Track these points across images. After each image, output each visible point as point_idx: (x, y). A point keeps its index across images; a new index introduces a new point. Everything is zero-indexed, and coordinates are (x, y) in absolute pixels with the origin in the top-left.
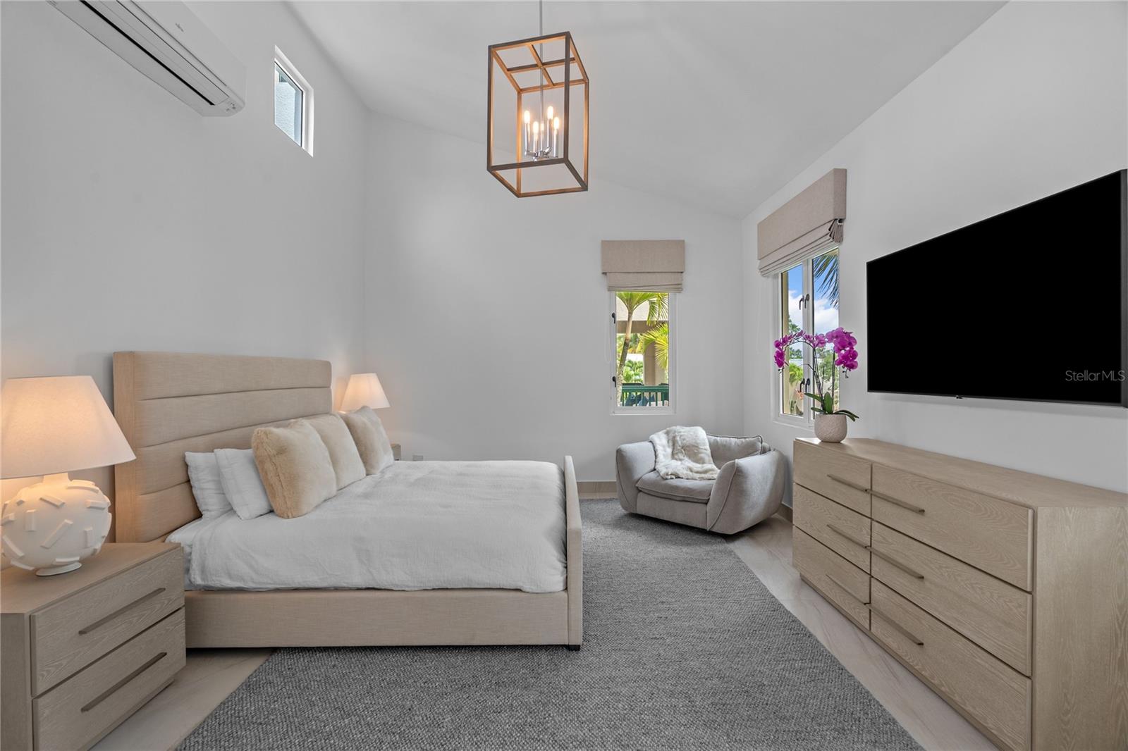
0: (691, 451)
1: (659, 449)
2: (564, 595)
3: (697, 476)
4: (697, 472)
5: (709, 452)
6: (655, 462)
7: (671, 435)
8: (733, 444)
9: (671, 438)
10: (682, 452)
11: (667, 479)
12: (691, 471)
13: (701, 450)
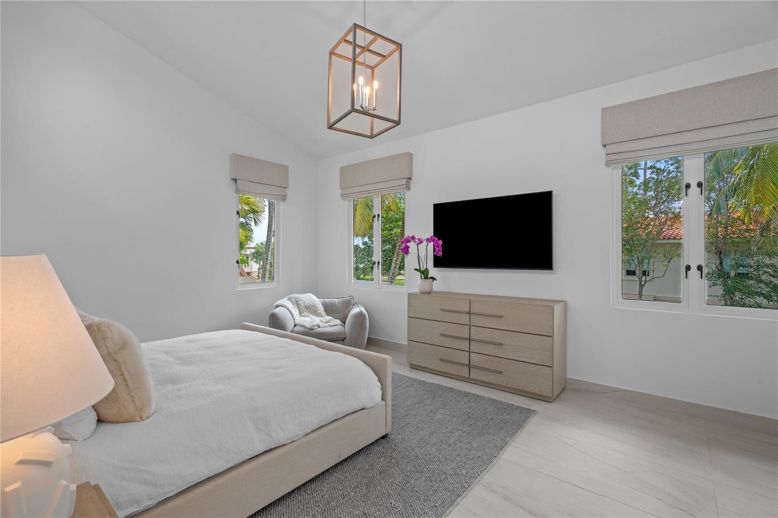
0: (311, 309)
1: (291, 309)
2: (383, 402)
3: (327, 324)
4: (325, 322)
5: (323, 309)
6: (294, 320)
7: (294, 300)
8: (337, 302)
9: (294, 302)
10: (306, 311)
11: (314, 329)
12: (322, 322)
13: (318, 308)
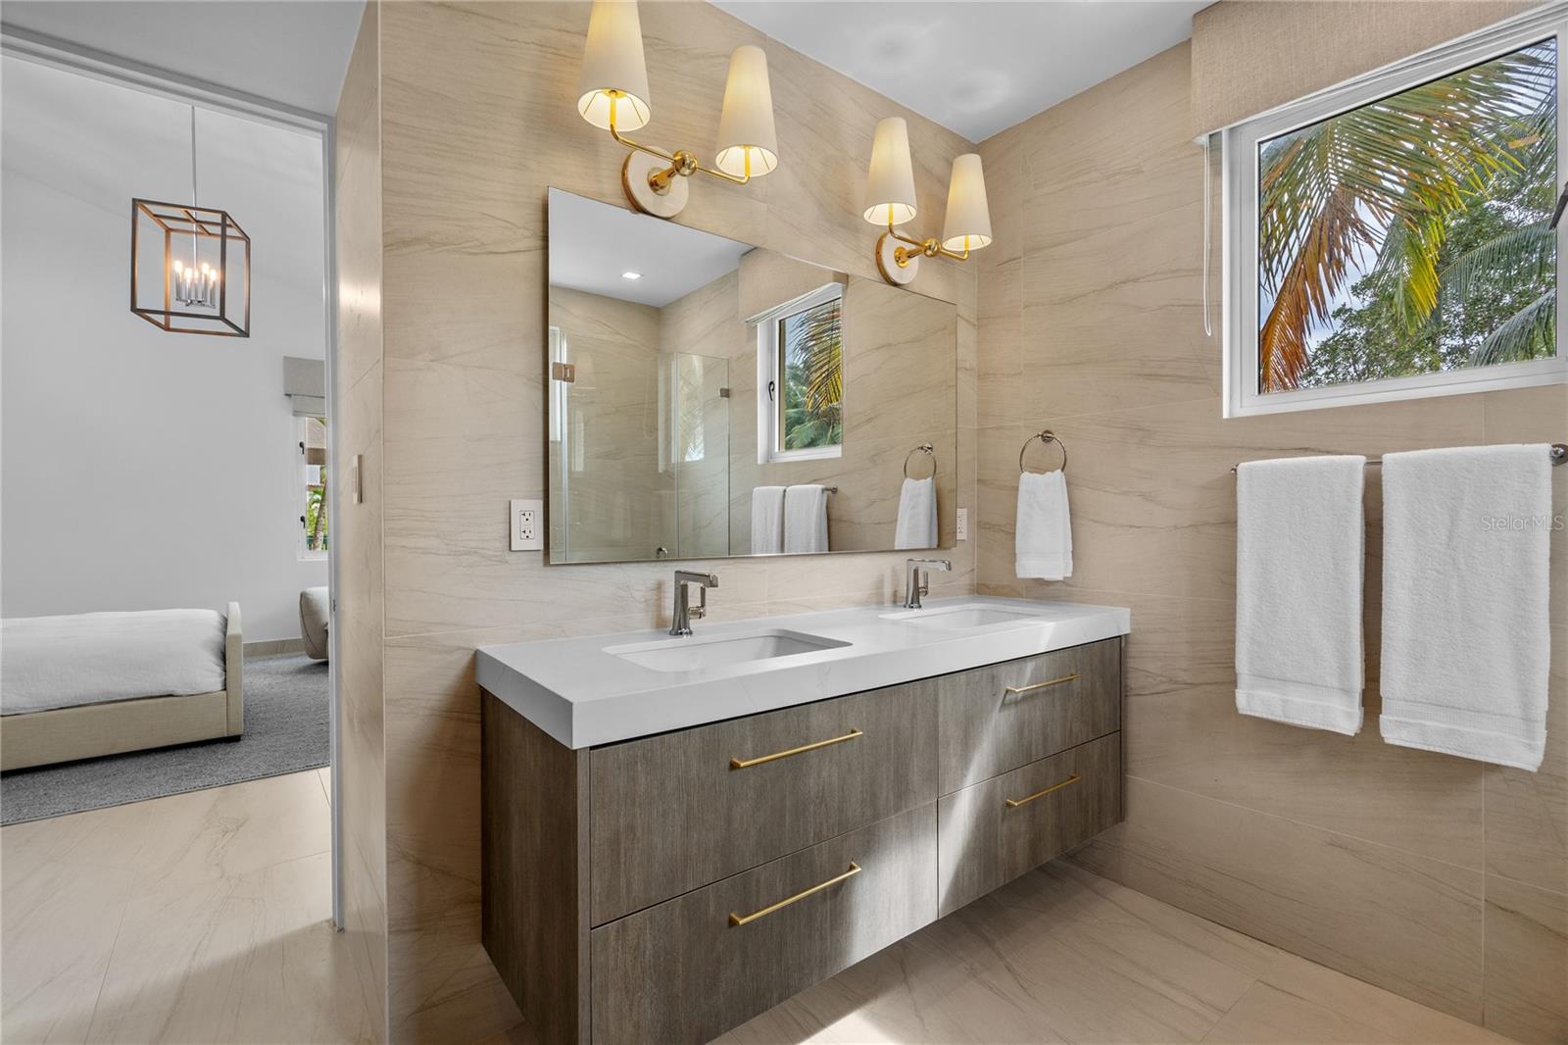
2: (224, 693)
